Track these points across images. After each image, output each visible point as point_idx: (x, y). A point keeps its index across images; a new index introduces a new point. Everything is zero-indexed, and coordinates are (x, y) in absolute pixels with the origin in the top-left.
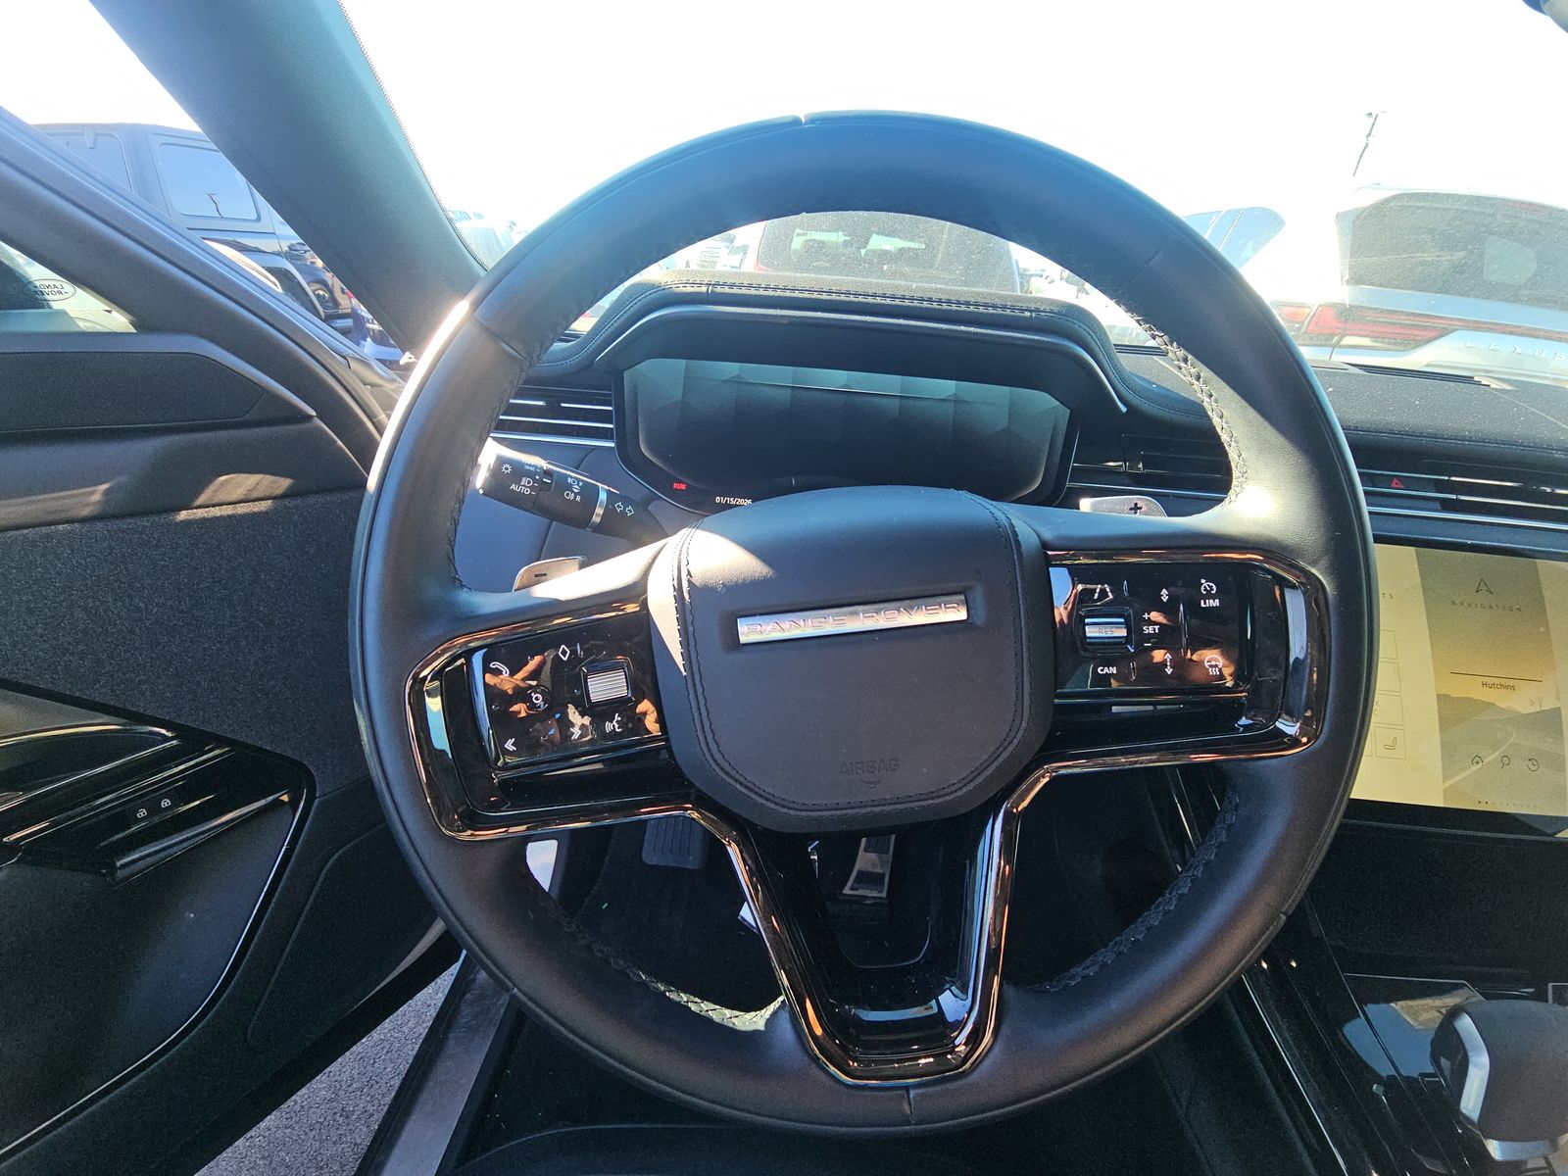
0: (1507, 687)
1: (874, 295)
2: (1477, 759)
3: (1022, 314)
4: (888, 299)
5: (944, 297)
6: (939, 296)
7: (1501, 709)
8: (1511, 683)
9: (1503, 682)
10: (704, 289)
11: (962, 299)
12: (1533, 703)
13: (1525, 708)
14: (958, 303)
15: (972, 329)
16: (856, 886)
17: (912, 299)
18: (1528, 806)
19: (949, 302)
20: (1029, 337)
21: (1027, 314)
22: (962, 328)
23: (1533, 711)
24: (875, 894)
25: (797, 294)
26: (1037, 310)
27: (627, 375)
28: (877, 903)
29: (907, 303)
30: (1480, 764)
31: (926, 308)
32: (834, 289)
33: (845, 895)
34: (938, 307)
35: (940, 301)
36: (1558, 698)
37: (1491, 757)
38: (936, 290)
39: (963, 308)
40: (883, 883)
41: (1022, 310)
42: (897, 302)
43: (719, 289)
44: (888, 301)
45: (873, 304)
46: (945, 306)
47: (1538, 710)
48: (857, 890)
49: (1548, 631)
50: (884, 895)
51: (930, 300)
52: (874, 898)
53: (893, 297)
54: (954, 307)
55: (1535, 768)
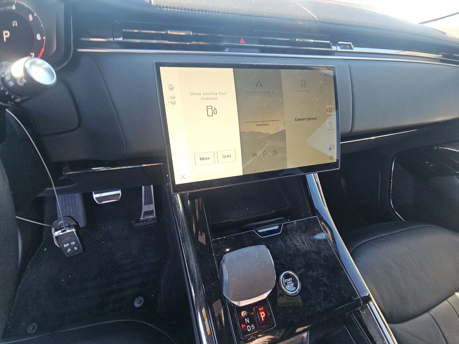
0: (266, 125)
2: (254, 155)
7: (263, 134)
8: (267, 123)
9: (265, 123)
12: (275, 129)
13: (272, 132)
16: (144, 216)
18: (273, 168)
23: (275, 132)
24: (152, 217)
28: (153, 219)
30: (256, 156)
33: (141, 220)
36: (285, 126)
37: (260, 153)
40: (153, 213)
47: (277, 132)
48: (145, 217)
49: (282, 99)
50: (155, 216)
52: (152, 218)
55: (275, 154)
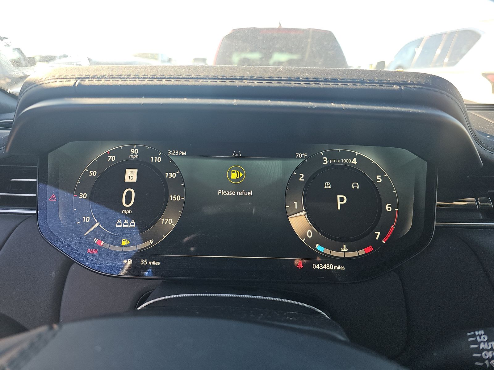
1: (241, 79)
3: (390, 88)
4: (255, 82)
5: (311, 76)
6: (306, 75)
10: (71, 83)
11: (329, 77)
14: (326, 81)
15: (343, 106)
17: (280, 80)
19: (317, 80)
20: (403, 109)
21: (396, 87)
22: (333, 105)
25: (164, 82)
26: (404, 83)
27: (51, 157)
29: (275, 84)
31: (295, 88)
32: (202, 75)
34: (306, 86)
35: (307, 80)
38: (303, 71)
39: (331, 85)
41: (391, 84)
42: (265, 84)
43: (87, 82)
44: (256, 83)
45: (241, 87)
46: (313, 85)
51: (298, 80)
53: (261, 79)
54: (322, 85)
